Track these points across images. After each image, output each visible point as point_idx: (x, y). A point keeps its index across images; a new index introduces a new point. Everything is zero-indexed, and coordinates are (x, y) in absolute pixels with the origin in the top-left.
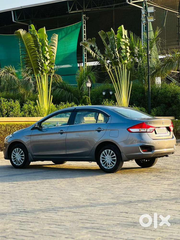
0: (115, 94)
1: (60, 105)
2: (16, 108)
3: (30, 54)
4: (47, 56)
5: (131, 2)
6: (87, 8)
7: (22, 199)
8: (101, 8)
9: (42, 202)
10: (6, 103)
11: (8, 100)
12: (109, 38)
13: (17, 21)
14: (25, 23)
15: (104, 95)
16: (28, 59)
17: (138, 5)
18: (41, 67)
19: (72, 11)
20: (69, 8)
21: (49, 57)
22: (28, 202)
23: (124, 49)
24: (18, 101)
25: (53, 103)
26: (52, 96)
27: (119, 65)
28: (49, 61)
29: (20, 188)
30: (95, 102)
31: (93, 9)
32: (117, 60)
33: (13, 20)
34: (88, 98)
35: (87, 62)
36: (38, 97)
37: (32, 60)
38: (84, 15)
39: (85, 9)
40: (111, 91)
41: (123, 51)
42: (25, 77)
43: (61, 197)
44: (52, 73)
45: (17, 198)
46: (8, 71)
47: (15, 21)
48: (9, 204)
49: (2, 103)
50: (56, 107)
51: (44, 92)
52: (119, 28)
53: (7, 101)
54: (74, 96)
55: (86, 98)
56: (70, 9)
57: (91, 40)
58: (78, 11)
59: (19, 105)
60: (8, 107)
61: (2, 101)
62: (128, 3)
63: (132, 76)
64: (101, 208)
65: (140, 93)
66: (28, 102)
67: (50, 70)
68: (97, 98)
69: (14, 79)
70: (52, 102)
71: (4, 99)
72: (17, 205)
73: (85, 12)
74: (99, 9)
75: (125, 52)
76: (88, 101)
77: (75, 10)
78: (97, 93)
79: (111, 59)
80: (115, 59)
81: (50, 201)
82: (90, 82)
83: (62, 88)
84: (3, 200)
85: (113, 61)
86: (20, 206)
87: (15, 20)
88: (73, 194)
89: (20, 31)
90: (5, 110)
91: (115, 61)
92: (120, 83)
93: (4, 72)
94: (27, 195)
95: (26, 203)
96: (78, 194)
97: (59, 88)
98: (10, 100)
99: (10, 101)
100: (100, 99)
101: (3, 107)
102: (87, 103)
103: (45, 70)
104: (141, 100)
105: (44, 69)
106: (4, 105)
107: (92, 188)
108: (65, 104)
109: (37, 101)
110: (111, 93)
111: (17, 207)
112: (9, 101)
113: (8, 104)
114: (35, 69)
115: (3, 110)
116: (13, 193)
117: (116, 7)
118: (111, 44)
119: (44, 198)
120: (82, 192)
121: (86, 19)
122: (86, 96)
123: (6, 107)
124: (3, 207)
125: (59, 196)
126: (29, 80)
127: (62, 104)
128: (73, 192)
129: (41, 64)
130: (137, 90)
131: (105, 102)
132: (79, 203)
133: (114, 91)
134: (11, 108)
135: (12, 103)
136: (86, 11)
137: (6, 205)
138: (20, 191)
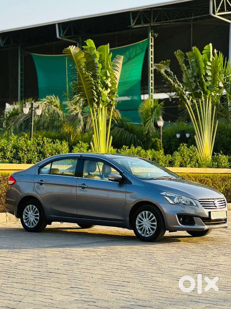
0: (195, 136)
1: (122, 150)
2: (63, 152)
3: (83, 79)
4: (108, 82)
5: (216, 14)
6: (156, 21)
7: (86, 285)
8: (174, 22)
9: (117, 290)
10: (51, 144)
11: (53, 141)
12: (189, 61)
13: (62, 37)
14: (73, 40)
15: (178, 138)
16: (81, 86)
17: (225, 18)
18: (97, 98)
19: (136, 24)
20: (132, 21)
21: (110, 85)
22: (96, 289)
23: (209, 76)
24: (66, 142)
25: (112, 147)
26: (112, 137)
27: (201, 98)
28: (109, 90)
29: (80, 266)
30: (166, 148)
31: (164, 23)
32: (199, 90)
33: (58, 36)
34: (159, 141)
35: (154, 93)
36: (93, 138)
37: (86, 88)
38: (151, 31)
39: (153, 22)
40: (188, 133)
41: (208, 79)
42: (72, 111)
43: (141, 283)
44: (112, 105)
45: (79, 282)
46: (51, 103)
47: (60, 38)
48: (69, 293)
49: (45, 144)
50: (116, 152)
51: (101, 131)
52: (206, 47)
53: (51, 142)
54: (138, 139)
55: (156, 141)
56: (133, 23)
57: (166, 62)
58: (144, 26)
59: (68, 148)
60: (52, 151)
61: (45, 143)
62: (212, 15)
63: (218, 113)
64: (208, 305)
65: (227, 136)
66: (80, 144)
67: (110, 102)
68: (168, 142)
69: (58, 114)
70: (112, 145)
71: (48, 139)
72: (82, 295)
73: (153, 27)
74: (172, 23)
75: (211, 81)
76: (159, 145)
77: (140, 24)
78: (169, 135)
79: (190, 90)
80: (197, 90)
81: (128, 289)
82: (162, 119)
83: (122, 127)
84: (59, 284)
85: (193, 92)
86: (87, 296)
87: (60, 36)
88: (158, 279)
89: (71, 49)
90: (48, 154)
91: (196, 91)
92: (202, 122)
93: (45, 104)
94: (92, 278)
95: (93, 291)
96: (165, 280)
97: (118, 127)
98: (56, 141)
99: (56, 143)
100: (173, 144)
101: (46, 151)
102: (158, 148)
103: (103, 101)
104: (229, 146)
105: (101, 100)
106: (47, 147)
107: (183, 271)
108: (129, 148)
109: (91, 143)
110: (188, 135)
111: (82, 296)
112: (54, 143)
113: (53, 147)
114: (89, 99)
115: (46, 154)
116: (71, 274)
117: (195, 20)
118: (193, 69)
119: (118, 284)
120: (170, 276)
121: (154, 36)
122: (156, 139)
123: (50, 151)
124: (62, 296)
125: (139, 282)
126: (77, 114)
127: (124, 149)
128: (157, 275)
129: (96, 94)
130: (223, 132)
131: (183, 147)
132: (171, 295)
133: (193, 133)
134: (56, 152)
135: (58, 145)
136: (155, 25)
137: (65, 292)
138: (79, 271)
